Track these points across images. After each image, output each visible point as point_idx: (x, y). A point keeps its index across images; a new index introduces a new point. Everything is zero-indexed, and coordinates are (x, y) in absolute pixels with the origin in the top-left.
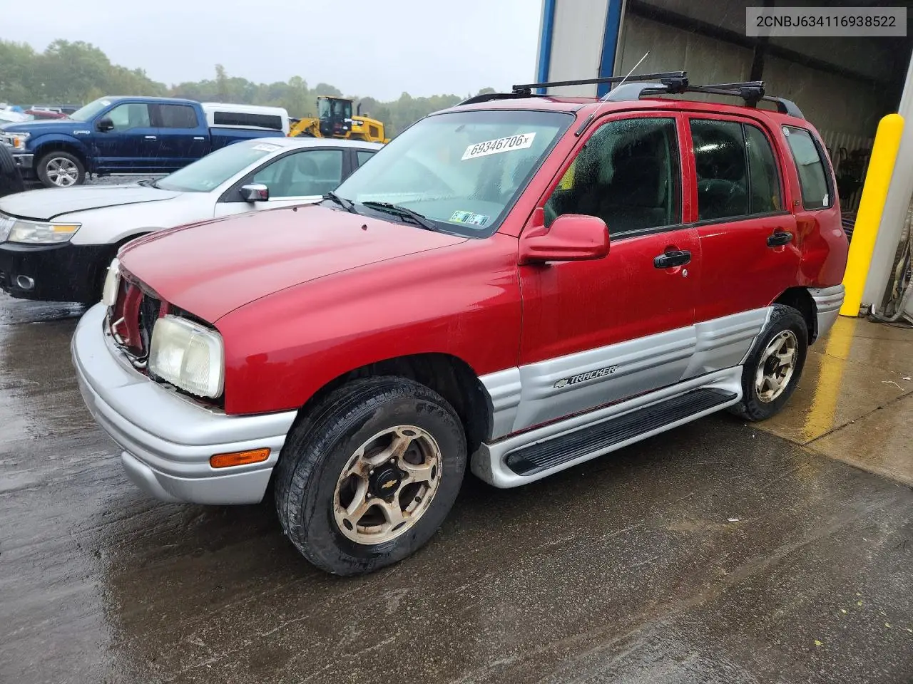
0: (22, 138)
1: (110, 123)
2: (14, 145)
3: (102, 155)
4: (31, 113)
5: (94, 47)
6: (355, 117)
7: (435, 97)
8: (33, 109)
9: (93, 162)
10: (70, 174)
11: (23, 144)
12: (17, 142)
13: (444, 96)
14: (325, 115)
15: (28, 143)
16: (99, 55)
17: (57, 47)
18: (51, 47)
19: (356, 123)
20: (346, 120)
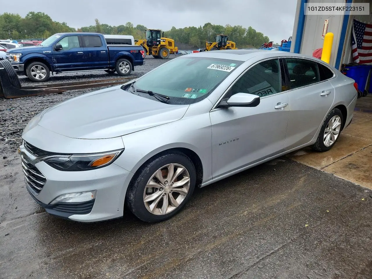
0: (18, 56)
1: (61, 46)
2: (14, 60)
3: (58, 63)
4: (21, 43)
5: (45, 14)
6: (161, 38)
7: (186, 28)
8: (22, 41)
9: (53, 67)
10: (42, 73)
11: (18, 59)
12: (16, 58)
13: (190, 27)
14: (149, 38)
15: (21, 59)
16: (48, 17)
17: (30, 15)
18: (28, 15)
19: (162, 40)
20: (158, 40)
